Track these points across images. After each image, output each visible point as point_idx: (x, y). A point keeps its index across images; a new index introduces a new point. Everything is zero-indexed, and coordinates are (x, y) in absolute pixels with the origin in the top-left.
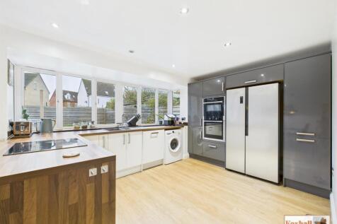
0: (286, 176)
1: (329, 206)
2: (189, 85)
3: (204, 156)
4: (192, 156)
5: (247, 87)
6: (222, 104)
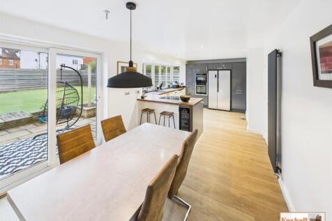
0: (233, 107)
2: (186, 65)
5: (218, 70)
6: (206, 77)
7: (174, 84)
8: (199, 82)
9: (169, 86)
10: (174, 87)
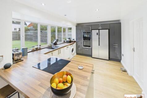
0: (111, 57)
1: (121, 64)
2: (76, 26)
3: (83, 53)
4: (77, 54)
5: (99, 30)
6: (90, 35)
7: (68, 40)
8: (85, 38)
9: (64, 41)
10: (68, 42)
